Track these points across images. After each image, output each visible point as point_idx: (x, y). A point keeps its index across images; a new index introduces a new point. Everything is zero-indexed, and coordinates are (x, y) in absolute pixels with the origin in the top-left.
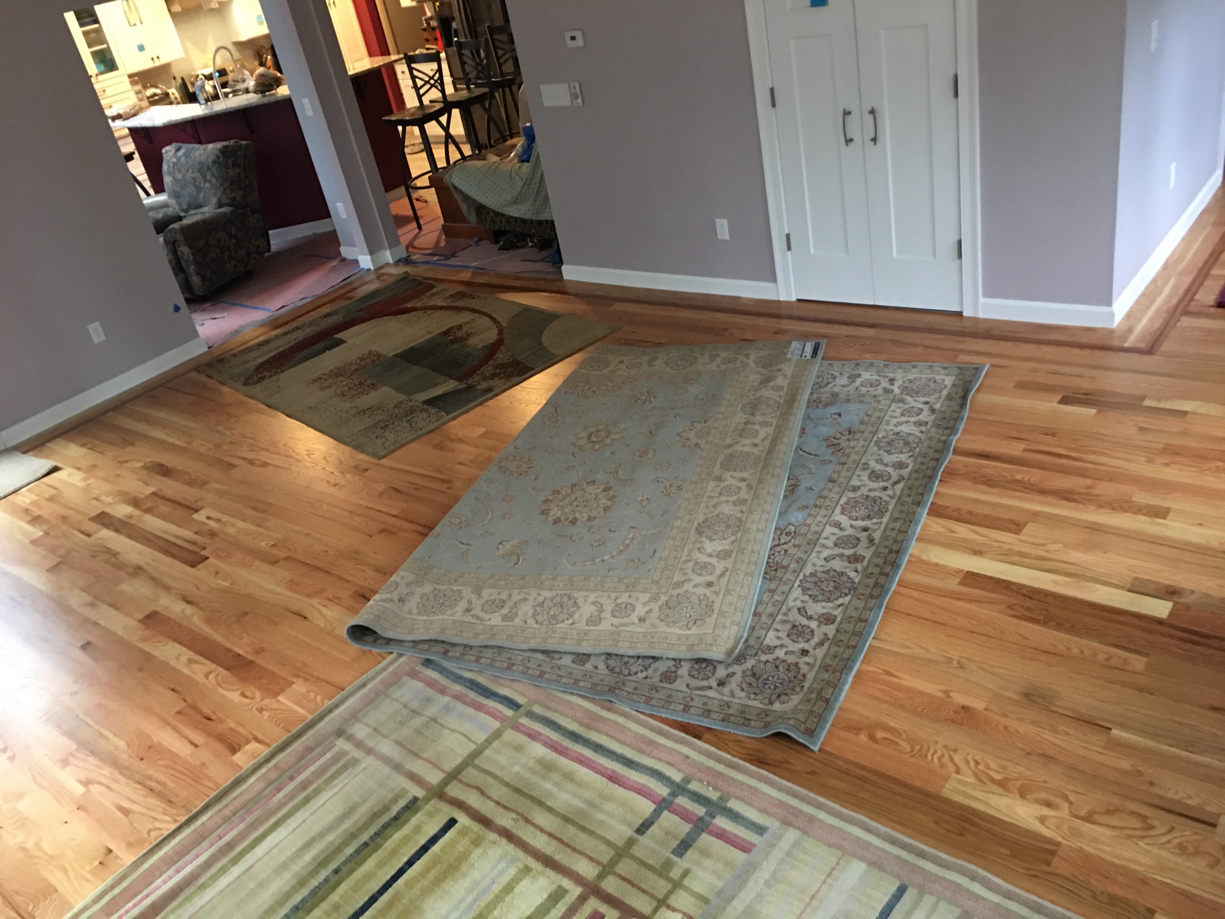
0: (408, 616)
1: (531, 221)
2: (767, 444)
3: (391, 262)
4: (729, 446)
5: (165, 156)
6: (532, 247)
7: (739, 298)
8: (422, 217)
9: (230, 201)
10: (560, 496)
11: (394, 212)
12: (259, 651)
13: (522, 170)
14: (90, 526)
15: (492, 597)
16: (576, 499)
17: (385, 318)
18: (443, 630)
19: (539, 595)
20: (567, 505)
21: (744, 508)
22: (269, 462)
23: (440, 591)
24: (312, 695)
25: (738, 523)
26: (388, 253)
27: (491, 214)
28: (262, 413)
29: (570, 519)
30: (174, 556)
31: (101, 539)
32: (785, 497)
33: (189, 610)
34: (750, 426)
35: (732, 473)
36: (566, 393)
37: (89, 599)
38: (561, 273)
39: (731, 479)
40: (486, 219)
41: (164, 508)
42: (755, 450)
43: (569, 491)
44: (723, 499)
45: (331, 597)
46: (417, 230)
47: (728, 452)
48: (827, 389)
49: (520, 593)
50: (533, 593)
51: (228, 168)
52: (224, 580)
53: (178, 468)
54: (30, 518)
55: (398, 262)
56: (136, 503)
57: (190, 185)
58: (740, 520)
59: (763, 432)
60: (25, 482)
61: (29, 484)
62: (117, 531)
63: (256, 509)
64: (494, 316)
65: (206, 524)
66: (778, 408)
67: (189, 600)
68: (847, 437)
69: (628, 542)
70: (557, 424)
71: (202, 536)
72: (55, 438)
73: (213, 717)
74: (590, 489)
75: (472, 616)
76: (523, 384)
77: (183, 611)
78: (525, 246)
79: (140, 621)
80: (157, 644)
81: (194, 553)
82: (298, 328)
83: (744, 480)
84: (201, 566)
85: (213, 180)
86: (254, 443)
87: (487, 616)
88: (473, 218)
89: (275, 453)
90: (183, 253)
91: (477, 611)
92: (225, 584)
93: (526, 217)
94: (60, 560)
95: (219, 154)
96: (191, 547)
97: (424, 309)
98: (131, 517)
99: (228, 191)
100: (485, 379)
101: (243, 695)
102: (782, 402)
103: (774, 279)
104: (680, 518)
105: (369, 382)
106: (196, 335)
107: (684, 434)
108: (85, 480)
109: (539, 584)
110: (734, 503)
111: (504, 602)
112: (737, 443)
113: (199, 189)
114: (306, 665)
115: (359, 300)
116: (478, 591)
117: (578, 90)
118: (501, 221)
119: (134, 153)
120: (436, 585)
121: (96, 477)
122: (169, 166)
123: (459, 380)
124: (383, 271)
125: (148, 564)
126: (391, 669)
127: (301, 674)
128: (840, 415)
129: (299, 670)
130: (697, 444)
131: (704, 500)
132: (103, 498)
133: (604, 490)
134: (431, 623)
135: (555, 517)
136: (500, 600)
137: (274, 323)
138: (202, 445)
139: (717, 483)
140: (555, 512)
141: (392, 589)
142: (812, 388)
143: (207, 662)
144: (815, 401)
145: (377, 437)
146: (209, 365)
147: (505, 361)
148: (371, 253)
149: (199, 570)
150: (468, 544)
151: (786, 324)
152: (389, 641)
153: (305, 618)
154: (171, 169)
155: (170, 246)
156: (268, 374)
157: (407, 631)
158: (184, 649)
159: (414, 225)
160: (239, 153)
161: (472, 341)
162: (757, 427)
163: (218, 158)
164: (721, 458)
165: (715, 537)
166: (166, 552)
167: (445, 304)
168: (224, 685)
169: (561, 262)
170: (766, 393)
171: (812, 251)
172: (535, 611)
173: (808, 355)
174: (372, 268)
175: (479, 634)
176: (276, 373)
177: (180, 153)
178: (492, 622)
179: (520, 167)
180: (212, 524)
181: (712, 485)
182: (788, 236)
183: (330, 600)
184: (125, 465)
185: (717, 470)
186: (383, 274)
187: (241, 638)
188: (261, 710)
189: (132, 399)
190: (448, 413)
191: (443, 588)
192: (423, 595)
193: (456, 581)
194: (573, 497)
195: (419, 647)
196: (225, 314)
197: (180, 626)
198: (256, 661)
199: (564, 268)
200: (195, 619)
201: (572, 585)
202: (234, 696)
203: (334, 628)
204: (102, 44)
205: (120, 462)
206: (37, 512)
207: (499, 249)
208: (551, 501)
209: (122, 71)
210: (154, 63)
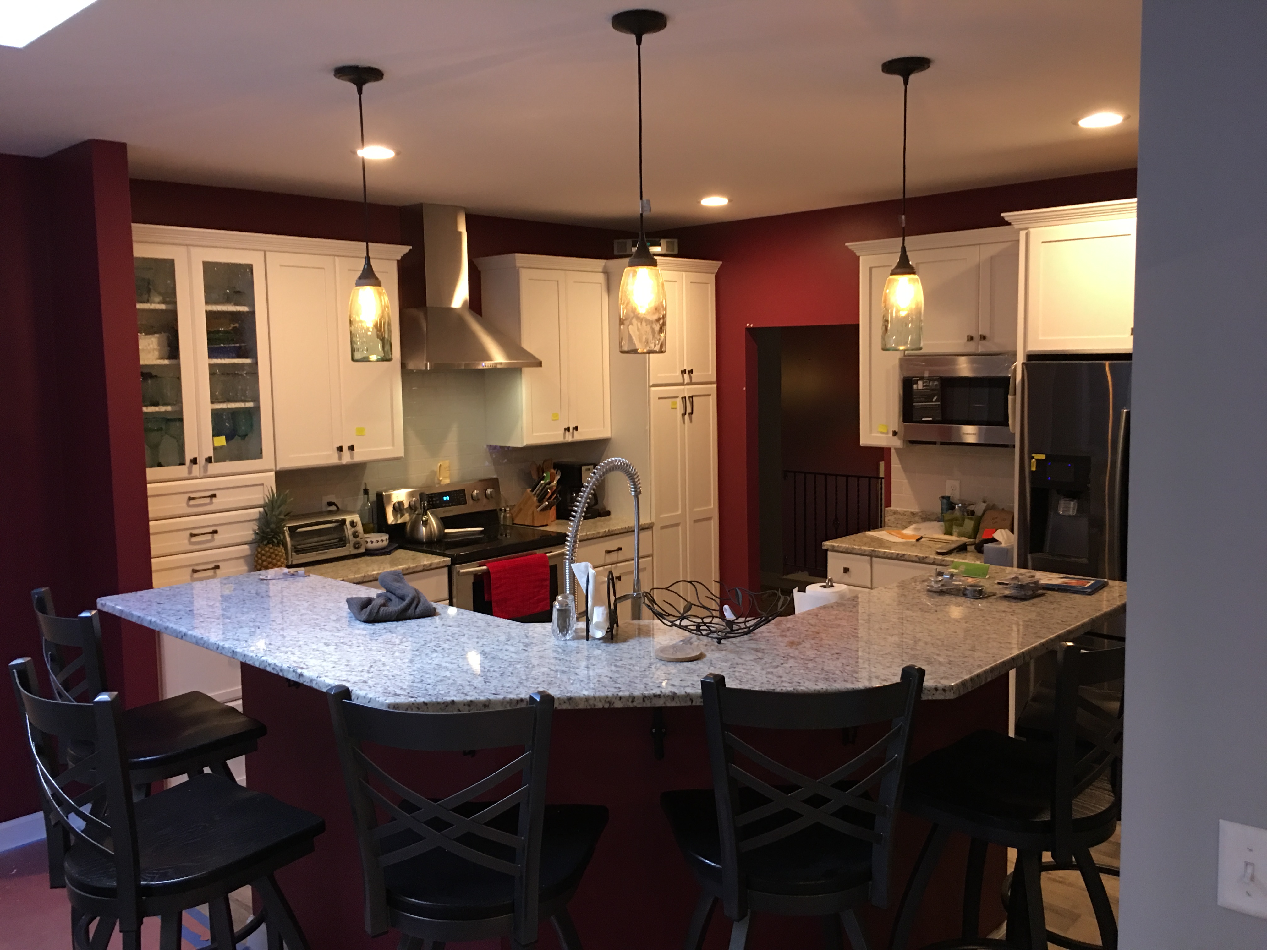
209: (267, 461)
210: (340, 458)
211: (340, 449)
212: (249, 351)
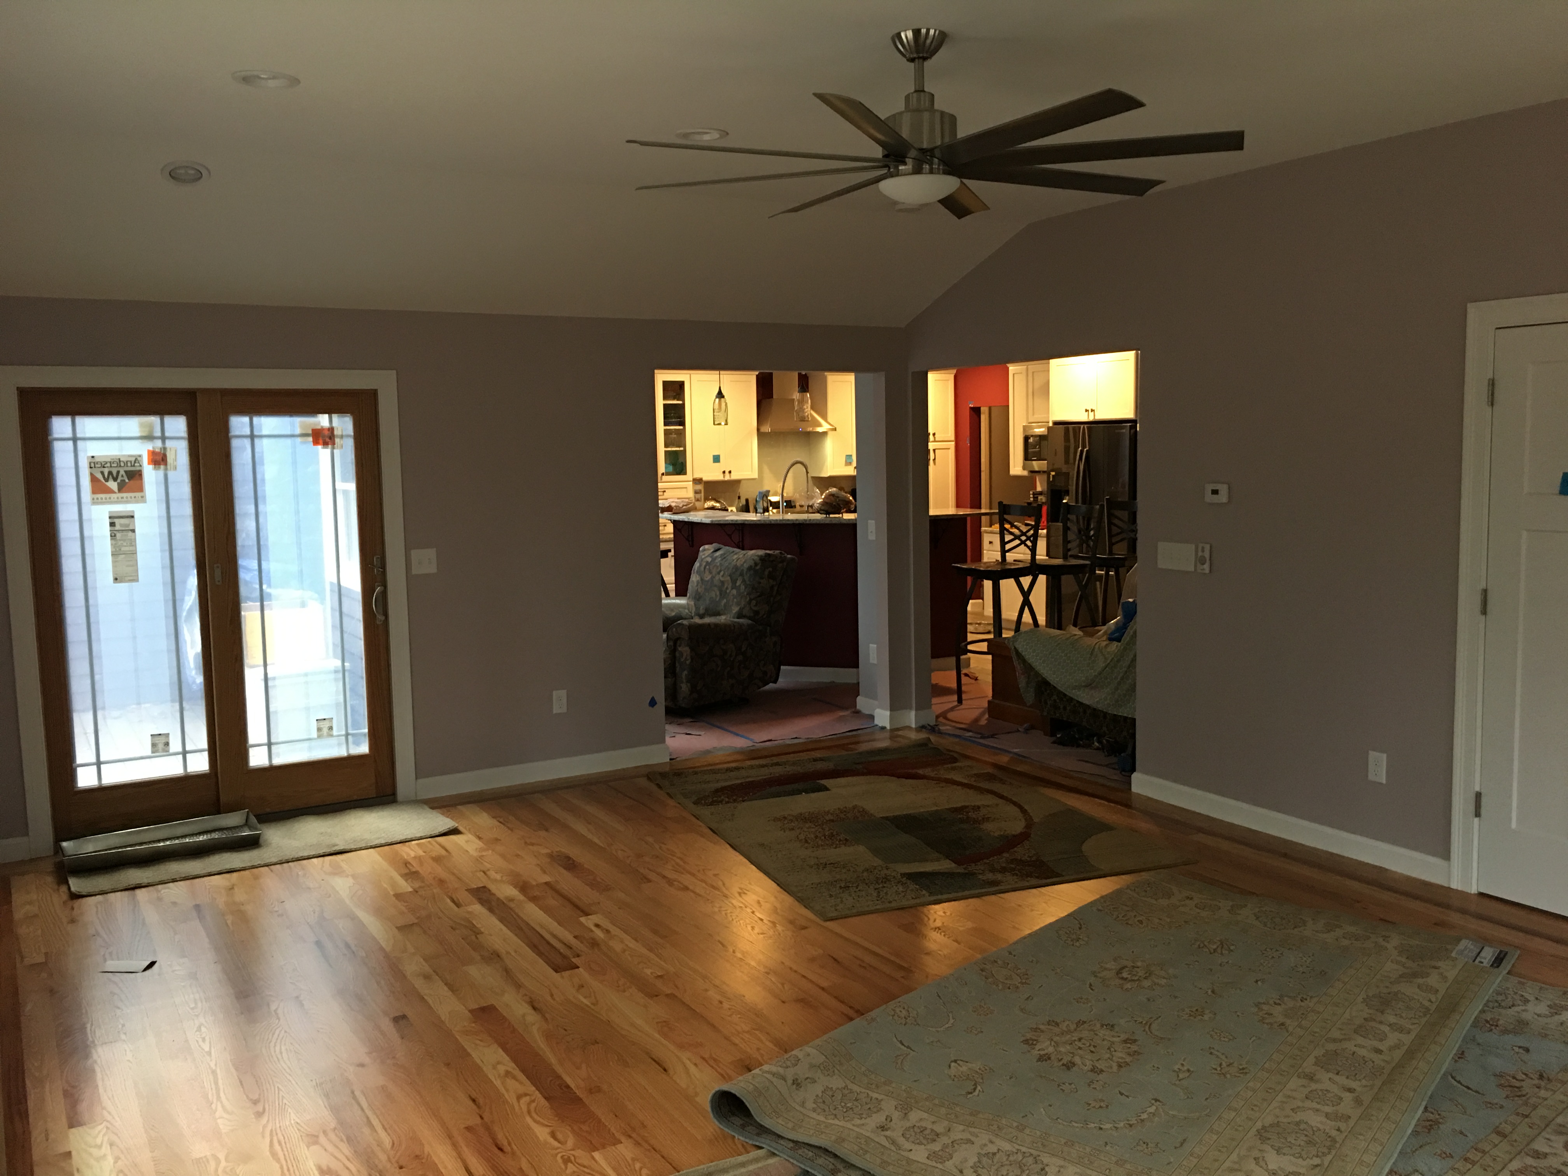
0: (798, 1107)
1: (1105, 714)
2: (1398, 1054)
3: (913, 726)
4: (1335, 1040)
5: (701, 554)
6: (1098, 749)
7: (1386, 870)
8: (965, 692)
9: (752, 615)
10: (1056, 1030)
11: (934, 682)
12: (594, 1090)
13: (1109, 649)
14: (463, 896)
15: (923, 1124)
16: (1080, 1040)
17: (886, 777)
18: (841, 1140)
19: (991, 1142)
20: (1065, 1043)
21: (1343, 1125)
22: (691, 887)
23: (851, 1092)
24: (638, 1166)
25: (1328, 1144)
26: (913, 714)
27: (1055, 697)
28: (702, 836)
29: (1064, 1061)
30: (540, 954)
31: (469, 912)
32: (1415, 1133)
33: (532, 1017)
34: (1373, 1024)
35: (1330, 1075)
36: (1099, 910)
37: (427, 969)
38: (1129, 783)
39: (1326, 1081)
40: (1046, 703)
41: (553, 902)
42: (1374, 1056)
43: (1073, 1027)
44: (1308, 1104)
45: (706, 1056)
46: (956, 703)
47: (1331, 1047)
48: (1511, 1012)
49: (963, 1131)
50: (984, 1137)
51: (762, 578)
52: (585, 997)
53: (586, 866)
54: (407, 871)
55: (921, 728)
56: (524, 887)
57: (716, 589)
58: (1334, 1141)
59: (1393, 1038)
60: (418, 835)
61: (421, 838)
62: (491, 910)
63: (655, 932)
64: (1026, 807)
65: (592, 931)
66: (1425, 1015)
67: (536, 1005)
68: (1536, 1082)
69: (1144, 1116)
70: (1078, 944)
71: (582, 942)
72: (469, 803)
73: (507, 1148)
74: (1103, 1032)
75: (886, 1137)
76: (1043, 890)
77: (524, 1016)
78: (1089, 746)
79: (471, 1011)
80: (478, 1042)
81: (564, 957)
82: (777, 764)
83: (1350, 1090)
84: (567, 974)
85: (743, 587)
86: (681, 863)
87: (907, 1145)
88: (1029, 697)
89: (702, 881)
90: (681, 654)
91: (896, 1134)
92: (585, 1001)
93: (1100, 707)
94: (416, 921)
95: (758, 561)
96: (563, 949)
97: (939, 780)
98: (512, 900)
99: (754, 602)
100: (993, 870)
101: (553, 1135)
102: (1433, 1008)
103: (1446, 855)
104: (1235, 1110)
105: (842, 836)
106: (664, 741)
107: (1265, 1007)
108: (481, 850)
109: (995, 1127)
110: (1327, 1115)
111: (937, 1135)
112: (1349, 1039)
113: (723, 594)
114: (644, 1126)
115: (861, 753)
116: (905, 1109)
117: (1207, 554)
118: (1065, 708)
119: (670, 551)
120: (848, 1082)
121: (493, 850)
122: (701, 565)
123: (958, 863)
124: (900, 733)
125: (508, 953)
126: (751, 1168)
127: (634, 1135)
128: (1527, 1050)
129: (634, 1129)
130: (1283, 1024)
131: (1280, 1097)
132: (492, 874)
133: (1125, 1042)
134: (826, 1127)
135: (1042, 1053)
136: (932, 1130)
137: (753, 754)
138: (622, 850)
139: (1304, 1081)
140: (1045, 1046)
141: (789, 1063)
142: (1486, 1005)
143: (528, 1083)
144: (1487, 1022)
145: (831, 896)
146: (663, 775)
147: (1026, 858)
148: (892, 709)
149: (562, 977)
150: (908, 1047)
151: (1455, 918)
152: (763, 1130)
153: (665, 1070)
154: (702, 568)
155: (671, 643)
156: (727, 800)
157: (790, 1125)
158: (506, 1058)
159: (955, 697)
160: (780, 565)
161: (988, 826)
162: (1385, 1028)
163: (756, 564)
164: (1319, 1052)
165: (1285, 1150)
166: (534, 947)
167: (966, 781)
168: (535, 1116)
169: (1133, 770)
170: (1409, 989)
171: (1514, 825)
172: (979, 1162)
173: (1485, 962)
174: (888, 727)
175: (889, 1164)
176: (735, 801)
177: (718, 553)
178: (912, 1156)
179: (1107, 645)
180: (599, 934)
181: (1294, 1083)
182: (1478, 796)
183: (703, 1059)
184: (531, 847)
185: (1309, 1066)
186: (900, 736)
187: (578, 1068)
188: (567, 1161)
189: (567, 788)
190: (931, 894)
191: (855, 1088)
192: (827, 1089)
193: (877, 1086)
194: (1076, 1036)
195: (800, 1152)
196: (702, 733)
197: (514, 1031)
198: (585, 1100)
199: (1135, 777)
200: (534, 1029)
201: (1044, 1145)
202: (542, 1133)
203: (697, 1094)
204: (680, 447)
205: (526, 843)
206: (416, 867)
207: (1054, 742)
208: (1042, 1031)
209: (689, 476)
210: (724, 477)
211: (724, 472)
212: (682, 423)
